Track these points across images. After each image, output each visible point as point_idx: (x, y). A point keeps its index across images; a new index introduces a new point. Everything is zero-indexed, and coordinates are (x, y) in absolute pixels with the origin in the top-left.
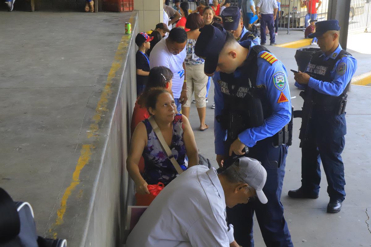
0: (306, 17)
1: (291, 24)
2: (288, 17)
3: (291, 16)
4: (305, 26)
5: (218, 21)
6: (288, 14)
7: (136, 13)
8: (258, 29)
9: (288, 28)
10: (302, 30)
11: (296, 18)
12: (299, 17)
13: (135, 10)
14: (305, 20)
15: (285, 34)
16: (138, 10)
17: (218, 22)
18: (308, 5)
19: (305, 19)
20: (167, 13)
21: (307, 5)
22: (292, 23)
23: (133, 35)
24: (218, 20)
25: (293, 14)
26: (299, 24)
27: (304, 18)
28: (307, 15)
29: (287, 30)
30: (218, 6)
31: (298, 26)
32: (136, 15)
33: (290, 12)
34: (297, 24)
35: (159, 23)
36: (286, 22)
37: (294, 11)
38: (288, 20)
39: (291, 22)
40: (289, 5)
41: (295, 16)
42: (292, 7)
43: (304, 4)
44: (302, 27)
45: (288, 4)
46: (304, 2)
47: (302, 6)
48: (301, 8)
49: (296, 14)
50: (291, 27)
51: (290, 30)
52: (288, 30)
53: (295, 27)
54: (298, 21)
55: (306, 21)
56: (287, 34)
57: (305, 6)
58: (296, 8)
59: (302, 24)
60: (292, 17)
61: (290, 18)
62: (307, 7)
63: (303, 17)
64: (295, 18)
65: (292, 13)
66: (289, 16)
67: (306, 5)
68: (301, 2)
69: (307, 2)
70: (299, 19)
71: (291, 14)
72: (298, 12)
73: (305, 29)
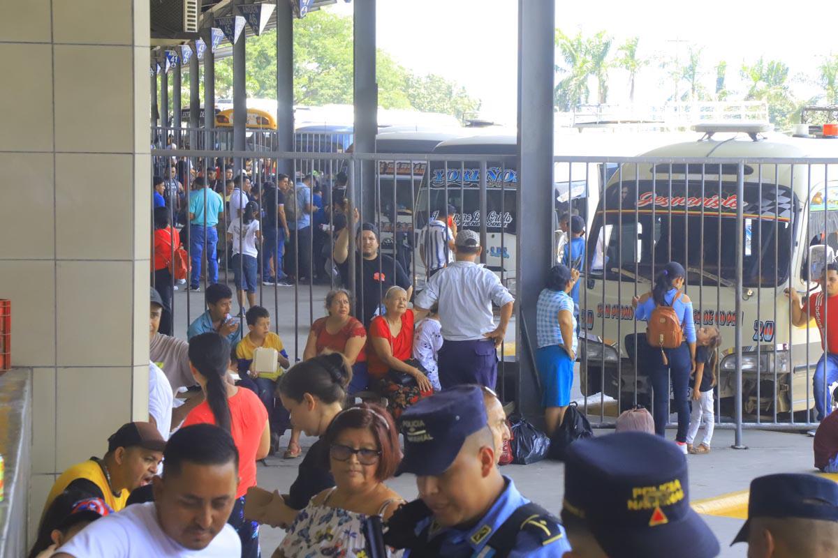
0: (822, 368)
1: (751, 398)
2: (733, 366)
3: (747, 365)
4: (816, 413)
5: (405, 385)
6: (734, 356)
7: (22, 384)
8: (591, 423)
9: (734, 420)
10: (803, 432)
11: (772, 374)
12: (785, 369)
13: (16, 368)
14: (815, 384)
15: (724, 449)
16: (31, 368)
17: (407, 389)
18: (822, 317)
19: (815, 378)
20: (166, 370)
21: (818, 314)
22: (755, 394)
23: (9, 510)
24: (405, 380)
25: (755, 353)
26: (788, 400)
27: (812, 373)
28: (822, 359)
29: (730, 429)
30: (404, 317)
31: (783, 410)
32: (17, 396)
33: (741, 346)
34: (778, 399)
35: (129, 422)
36: (727, 389)
37: (764, 343)
38: (735, 381)
39: (749, 392)
40: (736, 314)
41: (765, 364)
42: (753, 325)
43: (805, 309)
44: (801, 416)
45: (733, 310)
46: (804, 299)
47: (798, 318)
48: (794, 328)
49: (772, 355)
50: (749, 416)
51: (745, 429)
52: (736, 431)
53: (768, 413)
54: (781, 388)
55: (820, 389)
56: (733, 447)
57: (813, 322)
58: (771, 326)
59: (802, 401)
60: (756, 367)
61: (745, 372)
62: (821, 325)
63: (806, 368)
64: (766, 372)
65: (752, 350)
66: (736, 363)
67: (813, 314)
68: (793, 303)
69: (818, 303)
70: (788, 376)
71: (746, 353)
72: (780, 347)
73: (817, 424)
